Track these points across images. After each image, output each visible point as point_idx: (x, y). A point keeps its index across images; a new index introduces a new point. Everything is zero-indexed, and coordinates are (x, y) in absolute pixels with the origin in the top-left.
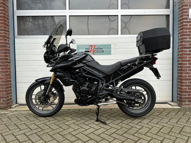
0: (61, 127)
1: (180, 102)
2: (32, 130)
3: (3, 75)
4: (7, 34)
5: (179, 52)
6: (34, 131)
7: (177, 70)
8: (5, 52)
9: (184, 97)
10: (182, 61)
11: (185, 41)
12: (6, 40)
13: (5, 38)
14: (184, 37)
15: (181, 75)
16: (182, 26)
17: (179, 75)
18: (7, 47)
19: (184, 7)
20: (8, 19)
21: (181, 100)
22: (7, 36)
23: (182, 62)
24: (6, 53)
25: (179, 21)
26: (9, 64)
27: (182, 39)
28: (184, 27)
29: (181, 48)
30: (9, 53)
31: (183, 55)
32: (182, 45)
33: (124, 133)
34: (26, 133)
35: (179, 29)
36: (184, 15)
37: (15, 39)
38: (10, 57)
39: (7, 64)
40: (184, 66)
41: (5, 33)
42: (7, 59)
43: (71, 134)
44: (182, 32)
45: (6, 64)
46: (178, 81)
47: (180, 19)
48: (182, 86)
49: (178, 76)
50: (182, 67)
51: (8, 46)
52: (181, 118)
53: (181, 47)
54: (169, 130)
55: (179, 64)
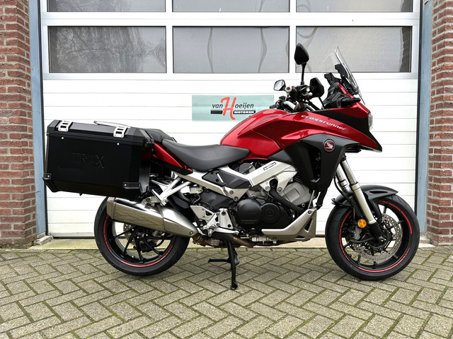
0: (156, 289)
1: (435, 234)
2: (89, 294)
3: (16, 165)
4: (24, 70)
5: (433, 114)
6: (95, 297)
7: (427, 158)
8: (21, 112)
9: (444, 221)
10: (441, 136)
11: (448, 90)
12: (23, 83)
13: (21, 79)
14: (447, 79)
15: (436, 169)
16: (443, 53)
17: (433, 169)
18: (24, 99)
19: (447, 8)
20: (28, 33)
21: (436, 228)
22: (26, 73)
23: (441, 140)
24: (23, 114)
25: (434, 42)
26: (29, 140)
27: (442, 84)
28: (446, 55)
29: (438, 106)
30: (30, 115)
31: (443, 123)
32: (441, 98)
33: (307, 302)
34: (76, 302)
35: (436, 60)
36: (448, 27)
37: (44, 81)
38: (31, 125)
39: (25, 140)
40: (445, 148)
41: (20, 67)
42: (24, 129)
43: (182, 303)
44: (441, 69)
45: (22, 140)
46: (430, 185)
47: (438, 36)
48: (438, 195)
49: (430, 172)
50: (440, 151)
51: (27, 96)
52: (437, 269)
53: (440, 102)
54: (412, 297)
55: (432, 144)
